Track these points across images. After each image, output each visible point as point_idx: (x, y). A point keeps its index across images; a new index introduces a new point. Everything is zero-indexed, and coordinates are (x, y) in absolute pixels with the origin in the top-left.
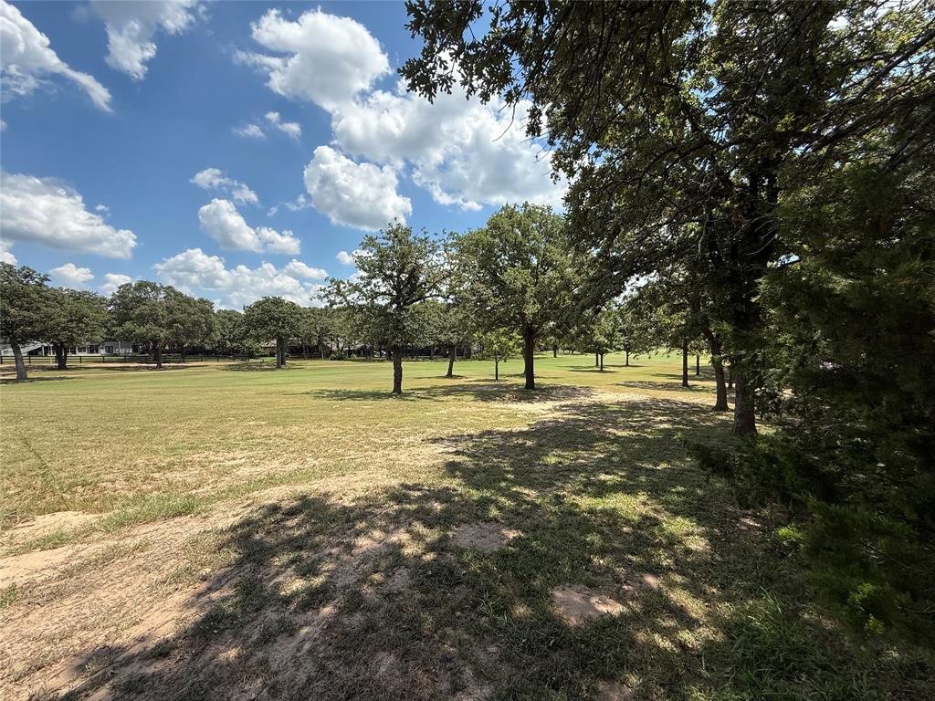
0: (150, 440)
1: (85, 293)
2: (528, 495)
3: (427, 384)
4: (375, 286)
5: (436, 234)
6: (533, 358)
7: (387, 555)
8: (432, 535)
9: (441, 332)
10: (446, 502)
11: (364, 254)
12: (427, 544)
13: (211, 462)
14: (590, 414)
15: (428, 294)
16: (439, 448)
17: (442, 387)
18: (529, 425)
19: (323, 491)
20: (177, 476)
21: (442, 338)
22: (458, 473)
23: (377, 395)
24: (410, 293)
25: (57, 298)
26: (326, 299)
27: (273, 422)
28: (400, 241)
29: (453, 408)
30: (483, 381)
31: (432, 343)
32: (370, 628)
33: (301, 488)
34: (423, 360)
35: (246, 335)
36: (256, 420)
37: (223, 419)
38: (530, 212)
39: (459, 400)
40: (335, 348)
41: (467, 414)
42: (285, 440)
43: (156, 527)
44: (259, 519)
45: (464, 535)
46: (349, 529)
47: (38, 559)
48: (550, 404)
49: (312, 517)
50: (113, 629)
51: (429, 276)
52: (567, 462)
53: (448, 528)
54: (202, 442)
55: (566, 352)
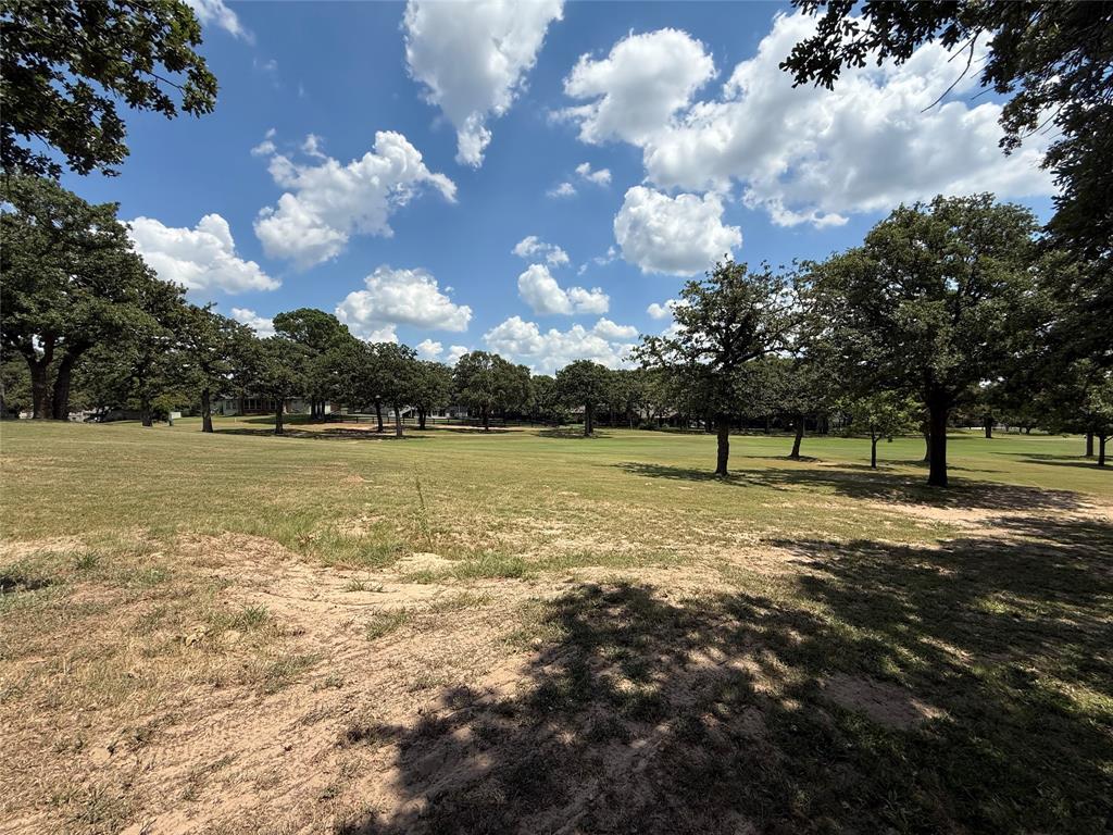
0: (484, 499)
1: (438, 364)
2: (953, 655)
3: (763, 465)
4: (697, 342)
5: (783, 267)
6: (945, 438)
7: (731, 685)
8: (793, 676)
9: (783, 398)
10: (810, 634)
11: (685, 303)
12: (786, 686)
13: (532, 528)
14: (1077, 540)
15: (768, 348)
16: (787, 555)
17: (784, 471)
18: (941, 542)
19: (644, 582)
20: (505, 536)
21: (785, 405)
22: (821, 596)
23: (696, 475)
24: (741, 348)
25: (420, 369)
26: (639, 360)
27: (585, 495)
28: (731, 283)
29: (803, 502)
30: (850, 467)
31: (770, 411)
32: (716, 772)
33: (621, 574)
34: (755, 434)
35: (557, 401)
36: (568, 490)
37: (540, 486)
38: (946, 210)
39: (812, 491)
40: (644, 416)
41: (825, 513)
42: (598, 516)
43: (493, 584)
44: (581, 599)
45: (844, 690)
46: (679, 636)
47: (417, 590)
48: (980, 514)
49: (636, 610)
50: (469, 672)
51: (770, 324)
52: (1032, 618)
53: (816, 672)
54: (524, 507)
55: (1012, 429)
